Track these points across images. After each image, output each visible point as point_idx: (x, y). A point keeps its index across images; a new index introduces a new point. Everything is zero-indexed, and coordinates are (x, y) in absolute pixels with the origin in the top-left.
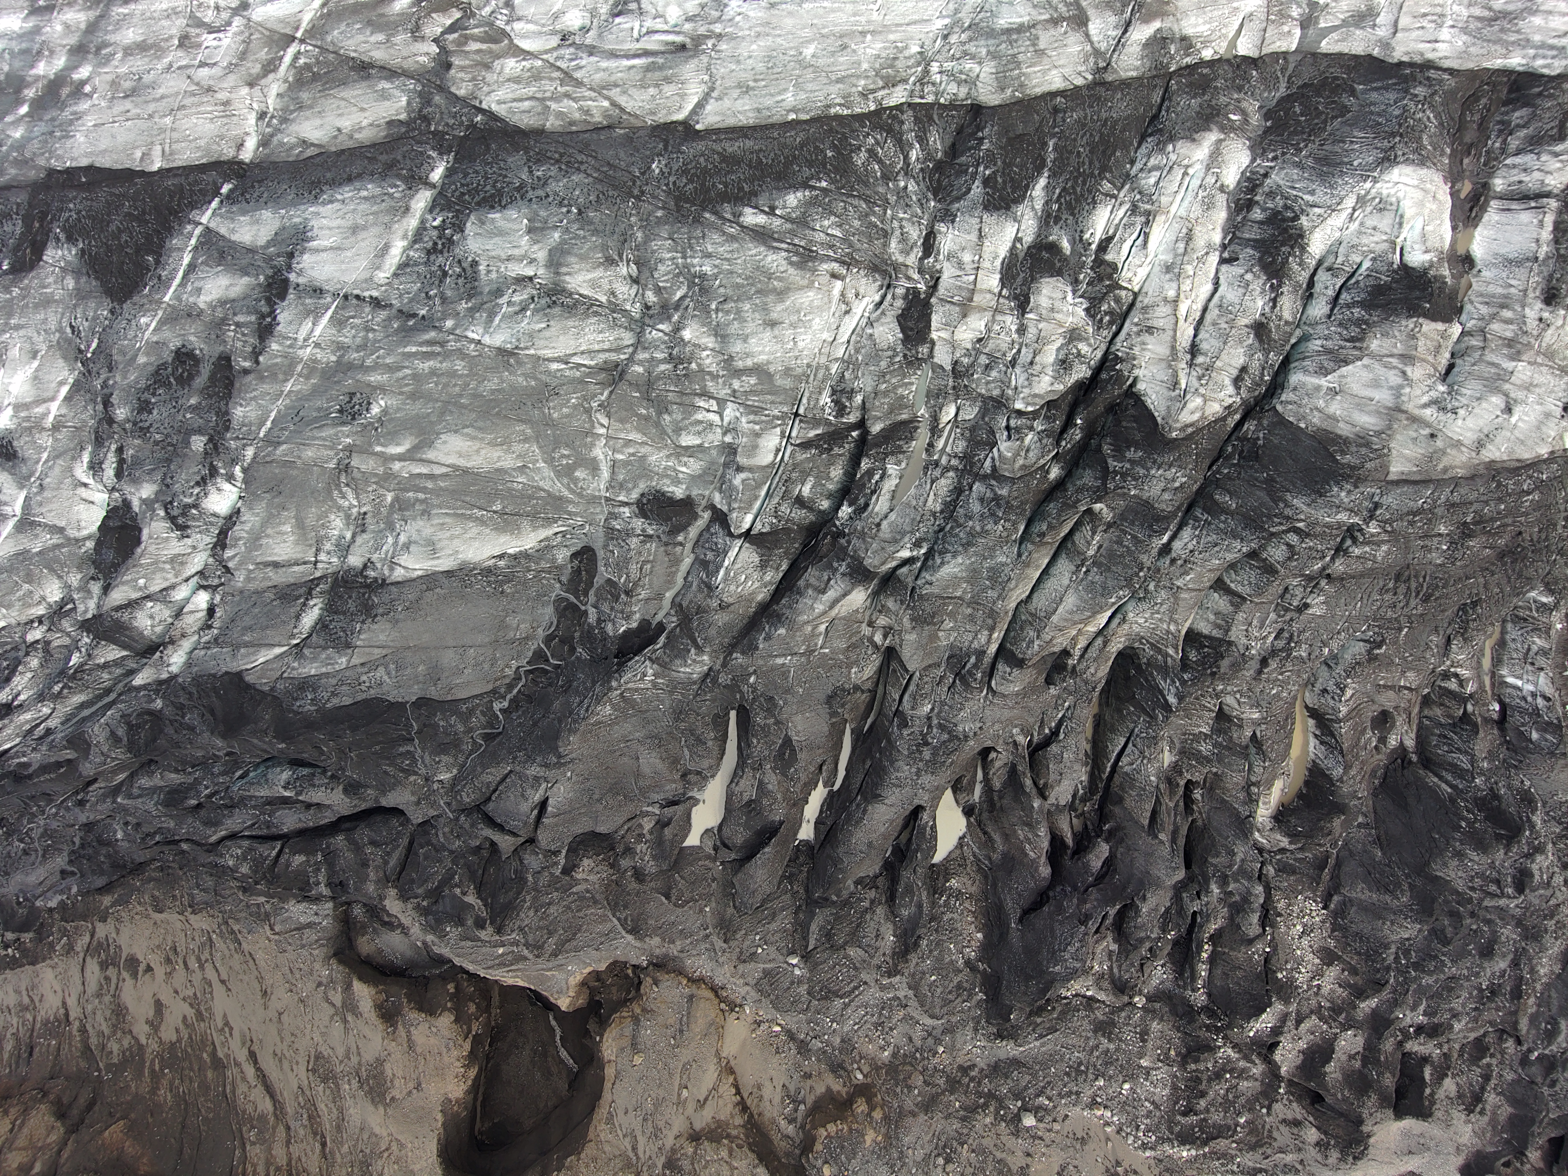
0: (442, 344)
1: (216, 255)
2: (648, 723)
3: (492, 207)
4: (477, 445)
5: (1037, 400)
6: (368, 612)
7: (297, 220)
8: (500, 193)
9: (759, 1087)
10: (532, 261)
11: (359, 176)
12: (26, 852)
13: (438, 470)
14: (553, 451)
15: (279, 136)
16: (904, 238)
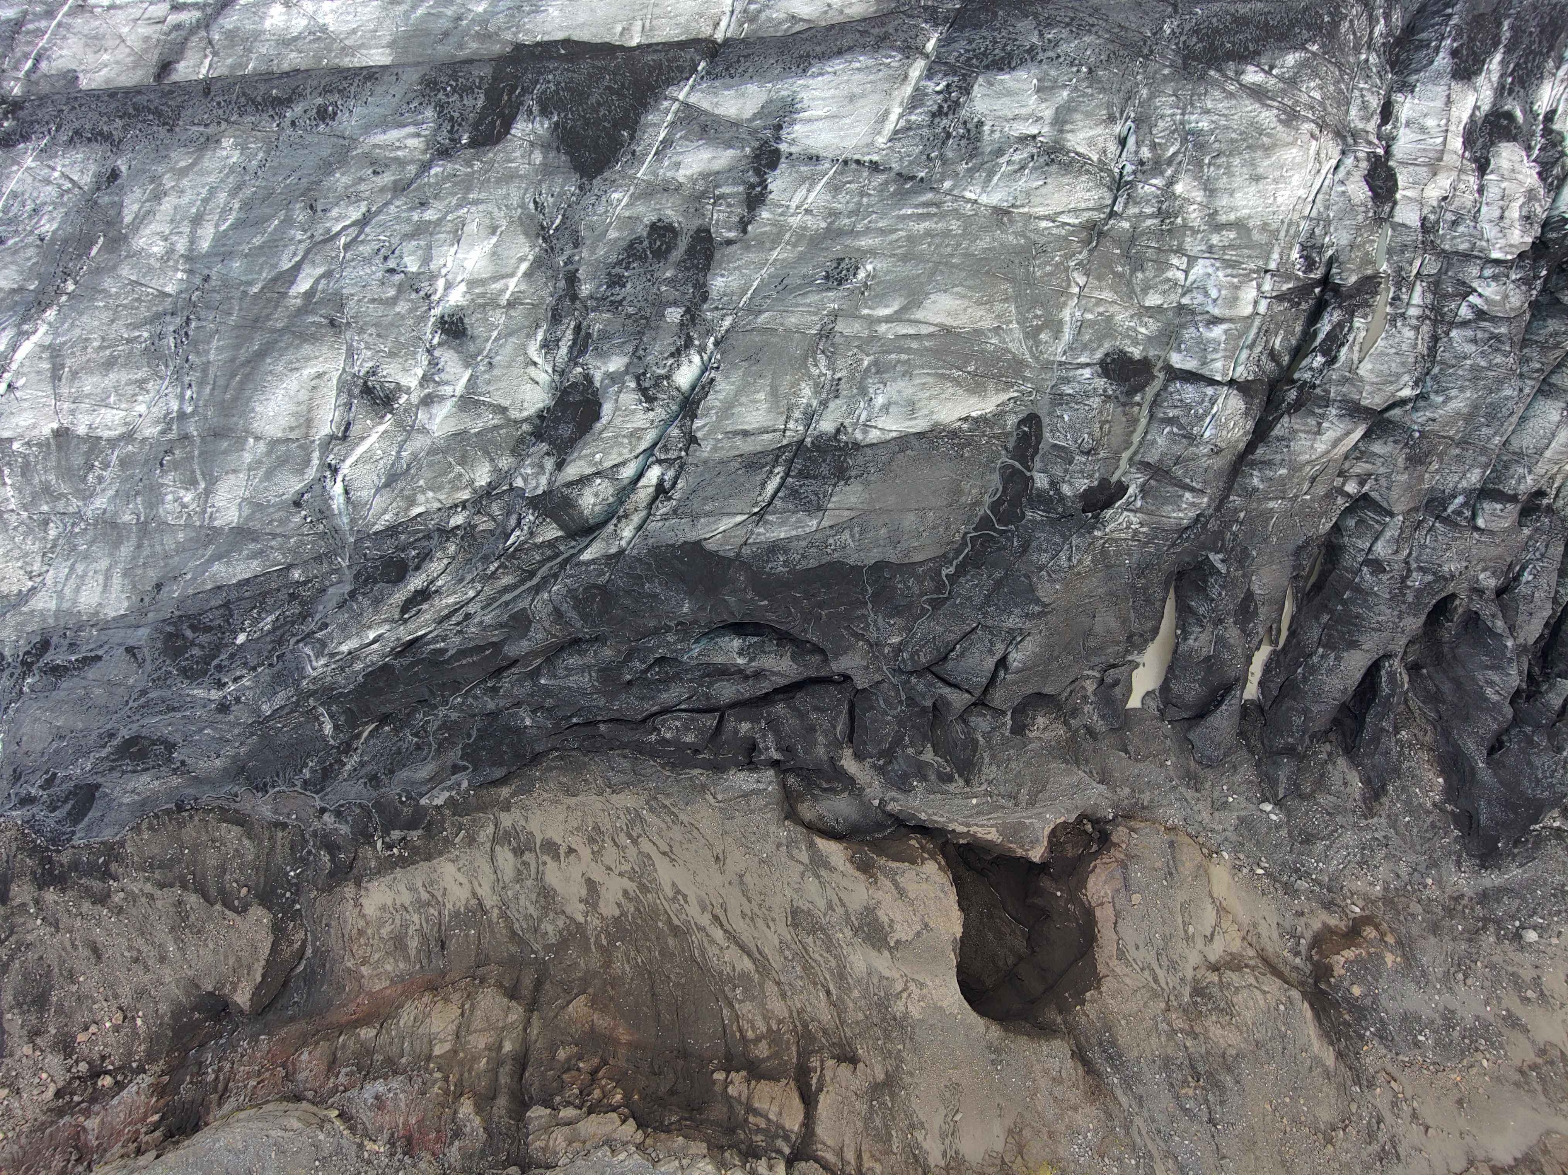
0: (938, 205)
1: (697, 128)
2: (1111, 579)
3: (1002, 69)
4: (966, 303)
5: (1514, 250)
6: (841, 474)
7: (784, 93)
8: (1010, 56)
9: (1255, 925)
10: (1039, 119)
11: (850, 49)
12: (419, 747)
13: (925, 330)
14: (1028, 311)
15: (768, 12)
16: (1364, 106)
